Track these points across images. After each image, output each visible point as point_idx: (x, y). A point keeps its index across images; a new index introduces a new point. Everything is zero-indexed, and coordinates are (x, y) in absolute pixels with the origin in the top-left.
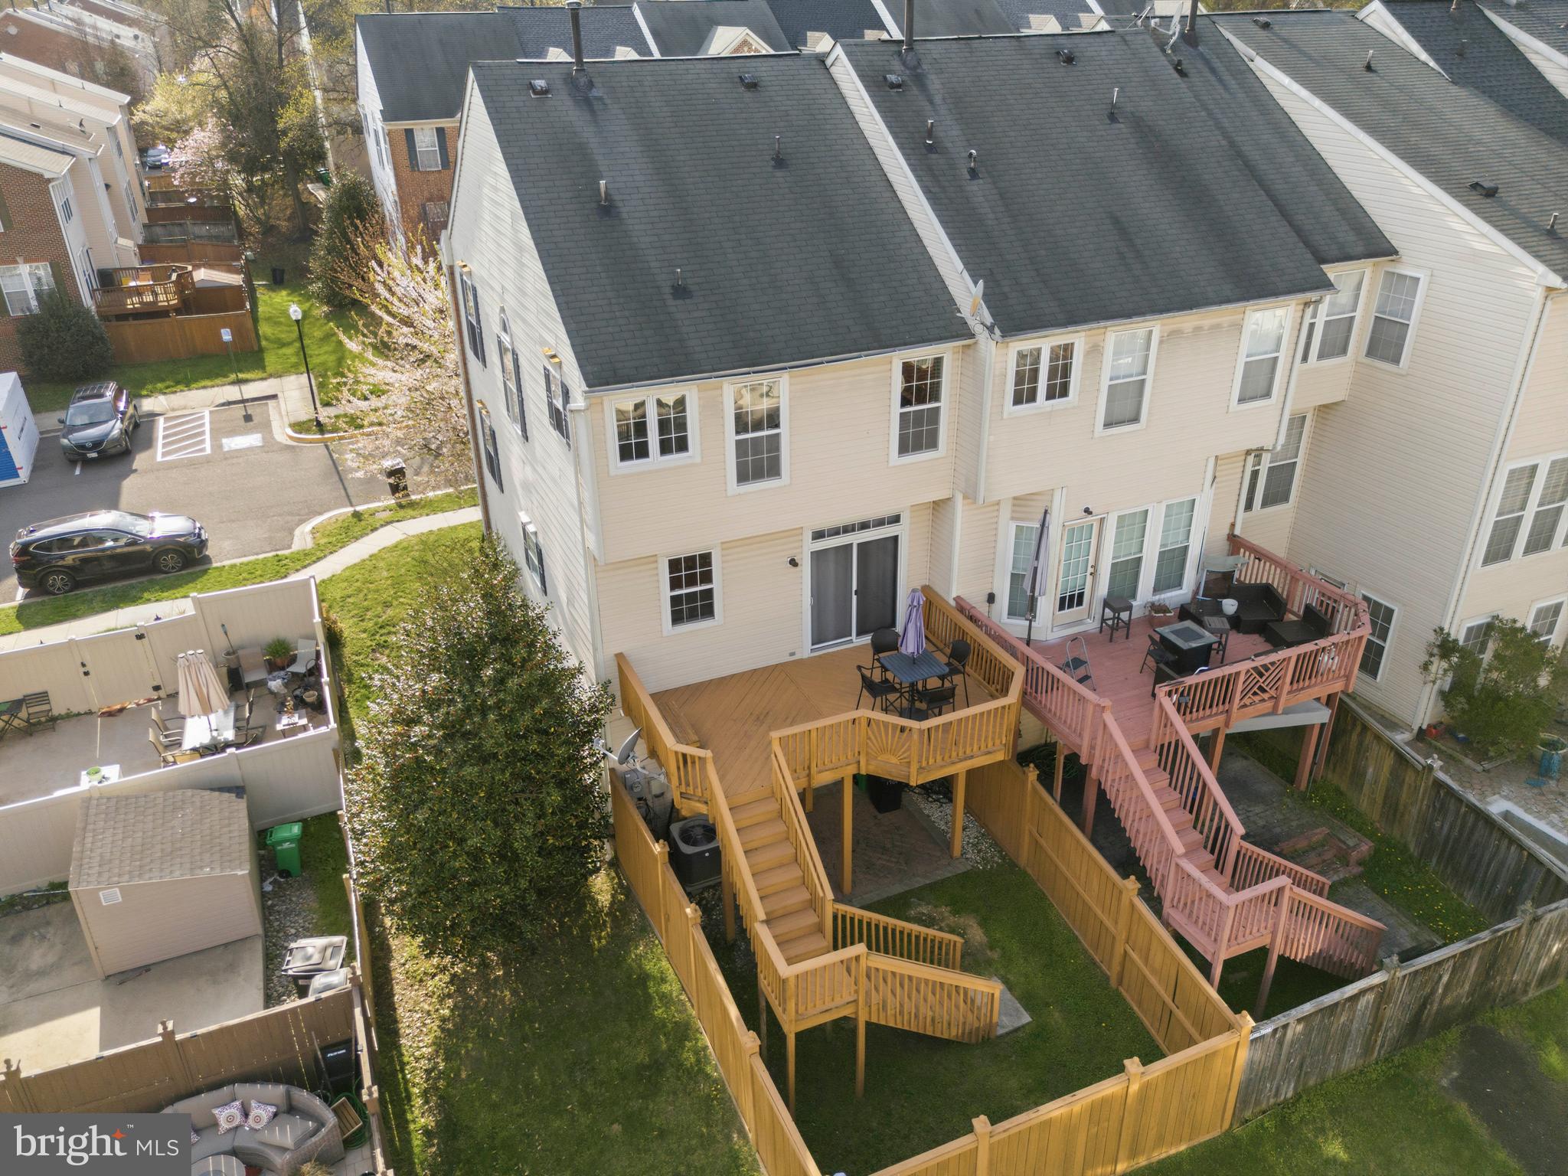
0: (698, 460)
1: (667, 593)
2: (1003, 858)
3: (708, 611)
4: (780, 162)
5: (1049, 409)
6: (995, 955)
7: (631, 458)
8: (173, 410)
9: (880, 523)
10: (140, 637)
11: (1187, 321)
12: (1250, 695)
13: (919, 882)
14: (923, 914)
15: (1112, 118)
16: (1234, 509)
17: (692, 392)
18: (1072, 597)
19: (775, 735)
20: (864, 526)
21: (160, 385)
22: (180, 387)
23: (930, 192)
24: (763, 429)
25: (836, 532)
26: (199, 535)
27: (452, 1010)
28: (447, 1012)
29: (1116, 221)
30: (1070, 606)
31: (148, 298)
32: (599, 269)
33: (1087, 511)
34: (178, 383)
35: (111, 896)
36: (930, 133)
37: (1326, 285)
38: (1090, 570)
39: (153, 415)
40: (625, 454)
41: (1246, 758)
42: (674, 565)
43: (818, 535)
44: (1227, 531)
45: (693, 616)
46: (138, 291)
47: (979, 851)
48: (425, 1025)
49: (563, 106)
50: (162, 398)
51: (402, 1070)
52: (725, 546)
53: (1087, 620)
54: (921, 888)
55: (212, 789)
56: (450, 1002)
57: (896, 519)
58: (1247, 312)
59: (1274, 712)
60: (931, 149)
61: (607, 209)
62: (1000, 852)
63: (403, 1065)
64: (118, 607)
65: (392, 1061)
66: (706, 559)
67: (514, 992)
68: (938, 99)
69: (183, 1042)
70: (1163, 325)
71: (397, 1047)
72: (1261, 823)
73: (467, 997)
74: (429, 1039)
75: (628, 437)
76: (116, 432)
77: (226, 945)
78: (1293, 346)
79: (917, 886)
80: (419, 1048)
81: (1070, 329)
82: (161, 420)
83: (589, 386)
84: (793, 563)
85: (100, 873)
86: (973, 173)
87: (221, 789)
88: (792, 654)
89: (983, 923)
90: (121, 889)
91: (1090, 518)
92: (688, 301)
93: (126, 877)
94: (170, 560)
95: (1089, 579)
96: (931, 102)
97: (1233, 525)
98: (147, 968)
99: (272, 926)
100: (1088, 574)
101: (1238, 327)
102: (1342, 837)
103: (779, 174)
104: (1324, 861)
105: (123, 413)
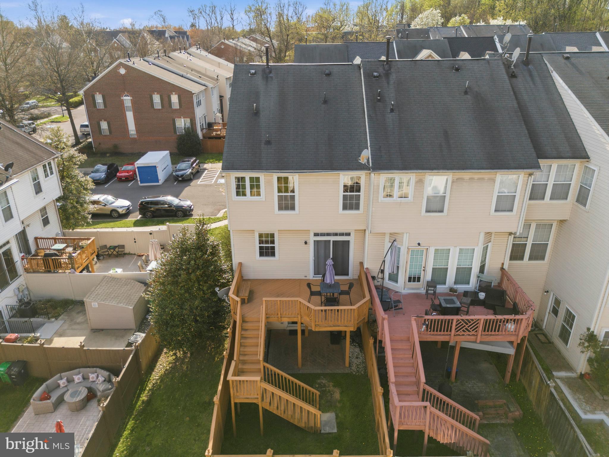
0: (264, 200)
1: (258, 245)
2: (365, 372)
3: (273, 254)
4: (325, 102)
5: (400, 201)
6: (338, 405)
7: (240, 196)
8: (211, 168)
9: (342, 234)
10: (151, 234)
11: (466, 175)
12: (461, 330)
13: (328, 371)
14: (323, 383)
15: (466, 93)
16: (503, 257)
17: (261, 176)
18: (414, 278)
19: (264, 299)
20: (336, 234)
21: (211, 160)
22: (217, 162)
23: (370, 116)
24: (288, 193)
25: (323, 235)
26: (191, 207)
27: (170, 368)
28: (168, 368)
29: (446, 133)
30: (414, 281)
31: (219, 133)
32: (244, 133)
33: (419, 244)
34: (216, 160)
35: (95, 305)
36: (379, 94)
37: (538, 167)
38: (423, 269)
39: (205, 169)
40: (238, 194)
41: (491, 364)
42: (261, 236)
43: (316, 235)
44: (500, 266)
45: (267, 255)
46: (216, 130)
47: (358, 367)
48: (161, 370)
49: (259, 80)
50: (210, 164)
51: (148, 381)
52: (279, 232)
53: (420, 288)
54: (328, 374)
55: (139, 282)
56: (171, 365)
57: (348, 234)
58: (498, 175)
59: (475, 342)
60: (379, 101)
61: (257, 113)
62: (365, 370)
63: (149, 380)
64: (158, 225)
65: (147, 378)
66: (272, 235)
67: (187, 368)
68: (392, 82)
69: (85, 350)
70: (453, 175)
71: (151, 374)
72: (478, 390)
73: (176, 365)
74: (159, 374)
75: (239, 189)
76: (189, 173)
77: (125, 329)
78: (524, 192)
79: (326, 372)
80: (156, 376)
81: (403, 171)
82: (207, 171)
83: (222, 169)
84: (306, 243)
85: (94, 297)
86: (392, 110)
87: (141, 282)
88: (306, 277)
89: (341, 393)
90: (98, 303)
91: (419, 247)
92: (269, 146)
93: (99, 300)
94: (180, 213)
95: (422, 272)
96: (388, 83)
97: (503, 264)
98: (102, 330)
99: (142, 328)
100: (422, 270)
101: (494, 181)
102: (510, 406)
103: (323, 106)
104: (498, 414)
105: (194, 168)
